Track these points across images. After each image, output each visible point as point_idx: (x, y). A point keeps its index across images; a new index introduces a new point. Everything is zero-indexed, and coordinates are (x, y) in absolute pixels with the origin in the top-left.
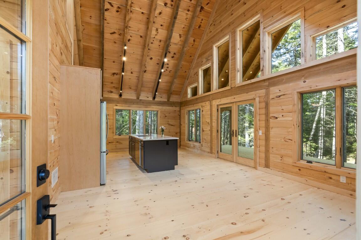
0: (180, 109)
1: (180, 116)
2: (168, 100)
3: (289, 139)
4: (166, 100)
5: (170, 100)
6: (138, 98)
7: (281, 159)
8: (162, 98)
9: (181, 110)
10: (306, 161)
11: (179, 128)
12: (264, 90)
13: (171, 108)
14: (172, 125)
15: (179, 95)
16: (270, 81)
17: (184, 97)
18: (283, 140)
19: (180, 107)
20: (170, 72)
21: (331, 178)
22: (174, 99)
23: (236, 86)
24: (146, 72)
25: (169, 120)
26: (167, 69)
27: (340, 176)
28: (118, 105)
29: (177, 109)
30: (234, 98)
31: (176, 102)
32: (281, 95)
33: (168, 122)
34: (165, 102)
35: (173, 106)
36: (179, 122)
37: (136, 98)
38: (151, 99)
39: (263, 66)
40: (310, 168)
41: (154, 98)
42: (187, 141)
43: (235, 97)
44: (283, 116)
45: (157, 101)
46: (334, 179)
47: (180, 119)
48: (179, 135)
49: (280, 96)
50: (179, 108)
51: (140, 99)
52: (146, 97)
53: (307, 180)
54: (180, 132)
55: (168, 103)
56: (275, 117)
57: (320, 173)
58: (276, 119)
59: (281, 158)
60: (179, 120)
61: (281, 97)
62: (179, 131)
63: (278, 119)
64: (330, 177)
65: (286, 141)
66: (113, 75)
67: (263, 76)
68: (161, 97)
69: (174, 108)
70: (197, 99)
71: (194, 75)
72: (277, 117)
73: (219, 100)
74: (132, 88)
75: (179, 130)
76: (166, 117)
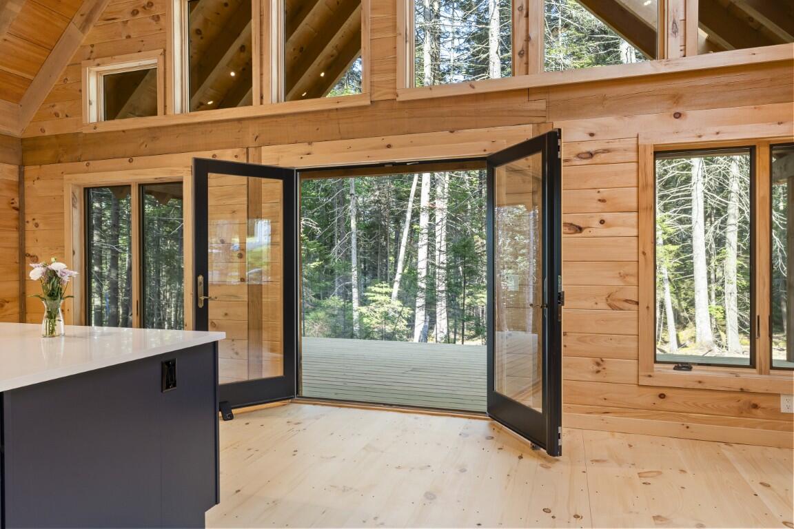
0: (21, 174)
1: (20, 210)
3: (626, 301)
7: (596, 368)
9: (28, 184)
10: (673, 366)
11: (15, 277)
12: (531, 126)
15: (18, 98)
16: (554, 97)
17: (57, 115)
18: (603, 305)
19: (21, 166)
21: (755, 406)
23: (398, 99)
27: (778, 395)
29: (5, 172)
30: (389, 146)
32: (597, 153)
36: (16, 245)
39: (528, 39)
40: (699, 386)
43: (392, 144)
44: (602, 222)
46: (763, 408)
47: (21, 229)
48: (17, 309)
49: (591, 155)
50: (14, 168)
53: (688, 424)
54: (24, 293)
56: (571, 224)
57: (727, 395)
58: (576, 232)
59: (598, 364)
60: (15, 235)
61: (597, 159)
62: (14, 294)
63: (585, 233)
64: (753, 402)
65: (613, 307)
67: (527, 74)
70: (154, 132)
71: (135, 13)
72: (582, 226)
73: (303, 148)
75: (14, 285)
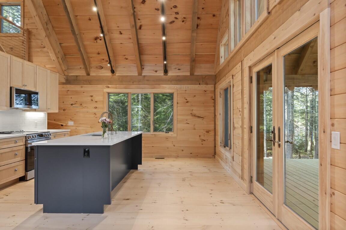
0: (215, 88)
1: (215, 100)
2: (192, 74)
4: (188, 74)
5: (196, 74)
6: (140, 74)
8: (182, 70)
9: (216, 91)
11: (213, 123)
13: (197, 86)
14: (199, 117)
15: (213, 62)
17: (218, 65)
19: (215, 85)
20: (183, 21)
22: (202, 70)
24: (142, 28)
25: (194, 108)
26: (177, 16)
28: (110, 86)
29: (210, 87)
31: (206, 76)
33: (191, 112)
34: (186, 76)
35: (201, 82)
36: (214, 112)
37: (137, 75)
38: (161, 73)
41: (166, 72)
42: (221, 146)
45: (172, 76)
47: (215, 106)
48: (213, 134)
50: (213, 86)
51: (143, 74)
52: (154, 70)
54: (215, 128)
55: (193, 79)
60: (214, 108)
62: (213, 128)
66: (95, 41)
68: (179, 69)
69: (203, 87)
71: (226, 16)
74: (129, 58)
75: (213, 125)
76: (187, 102)
